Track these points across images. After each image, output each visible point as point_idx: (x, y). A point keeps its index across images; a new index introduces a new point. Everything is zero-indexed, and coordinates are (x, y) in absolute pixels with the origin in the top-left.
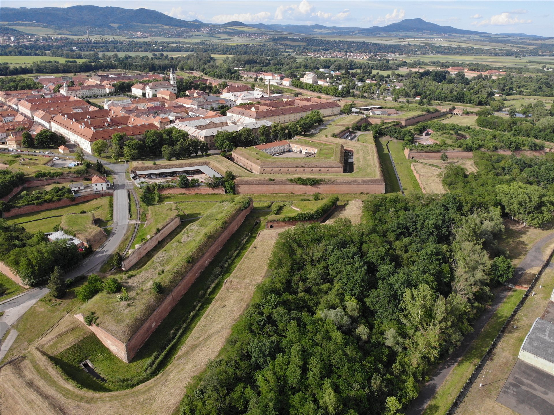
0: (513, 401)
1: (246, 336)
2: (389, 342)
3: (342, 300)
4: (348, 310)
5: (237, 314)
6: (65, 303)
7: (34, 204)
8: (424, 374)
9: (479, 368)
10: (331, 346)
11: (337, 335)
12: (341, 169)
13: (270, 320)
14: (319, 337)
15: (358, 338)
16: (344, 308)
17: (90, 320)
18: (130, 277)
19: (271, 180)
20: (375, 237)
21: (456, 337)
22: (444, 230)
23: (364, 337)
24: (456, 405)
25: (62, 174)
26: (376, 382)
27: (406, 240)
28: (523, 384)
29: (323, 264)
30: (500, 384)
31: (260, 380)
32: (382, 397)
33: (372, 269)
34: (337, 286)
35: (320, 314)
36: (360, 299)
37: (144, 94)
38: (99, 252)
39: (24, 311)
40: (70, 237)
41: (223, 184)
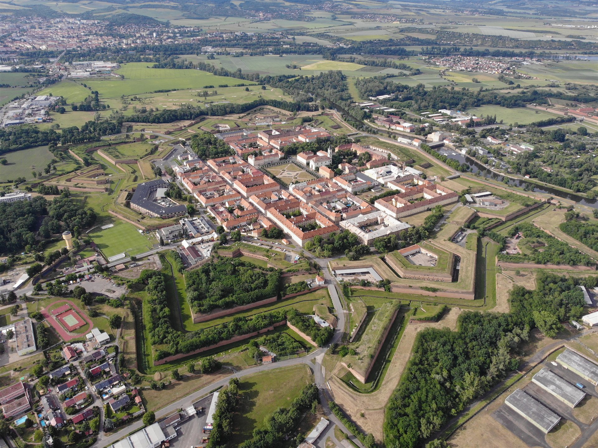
0: (496, 416)
1: (407, 382)
2: (457, 390)
3: (442, 371)
4: (444, 375)
5: (401, 370)
6: (335, 356)
7: (294, 292)
8: (467, 403)
9: (489, 404)
10: (436, 390)
11: (438, 386)
12: (451, 279)
13: (415, 377)
14: (432, 386)
15: (446, 387)
16: (442, 374)
17: (349, 366)
18: (357, 348)
19: (410, 287)
20: (460, 341)
21: (481, 392)
22: (494, 339)
23: (448, 387)
24: (475, 414)
26: (449, 404)
27: (474, 343)
28: (502, 411)
29: (435, 352)
30: (494, 411)
31: (412, 397)
32: (451, 408)
33: (456, 358)
34: (440, 364)
35: (433, 376)
36: (449, 371)
37: (308, 164)
38: (337, 330)
39: (322, 358)
40: (323, 321)
41: (384, 287)
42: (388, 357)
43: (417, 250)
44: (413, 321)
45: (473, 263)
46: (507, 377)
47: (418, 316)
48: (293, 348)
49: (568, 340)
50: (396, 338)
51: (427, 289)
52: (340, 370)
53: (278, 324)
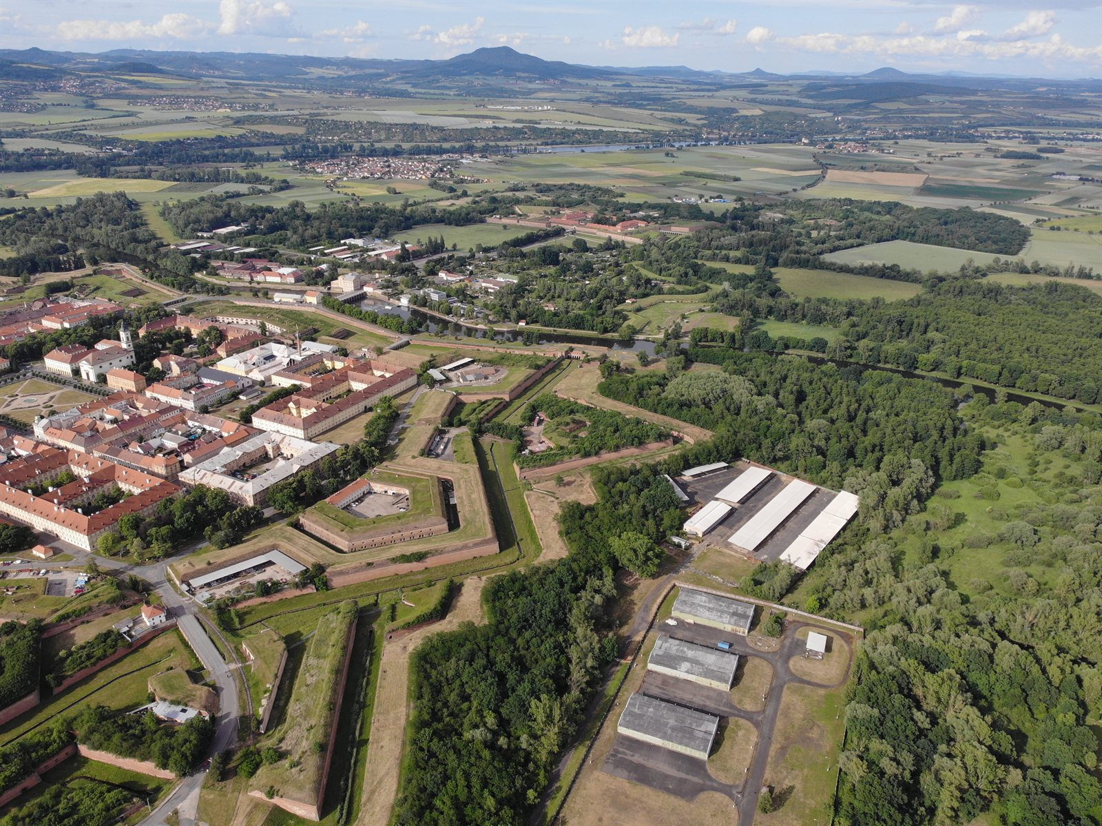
0: (611, 767)
1: (418, 774)
2: (524, 746)
3: (482, 717)
4: (489, 725)
5: (397, 752)
6: (230, 783)
7: (87, 666)
8: (551, 764)
9: (590, 748)
10: (484, 764)
11: (486, 754)
12: (445, 525)
13: (432, 755)
14: (473, 759)
15: (501, 748)
16: (485, 724)
17: (271, 794)
18: (281, 741)
19: (370, 564)
20: (500, 640)
21: (571, 730)
22: (560, 613)
23: (505, 747)
24: (574, 782)
25: (90, 609)
26: (519, 782)
27: (527, 634)
28: (619, 752)
29: (458, 682)
30: (603, 758)
31: (438, 803)
32: (525, 790)
33: (502, 677)
34: (475, 704)
35: (467, 735)
36: (496, 711)
37: (77, 372)
38: (222, 718)
39: (195, 803)
40: (180, 708)
41: (312, 582)
42: (361, 734)
43: (365, 489)
44: (393, 634)
45: (477, 484)
46: (605, 678)
47: (400, 621)
48: (108, 809)
49: (677, 572)
50: (368, 684)
51: (406, 559)
52: (250, 813)
53: (51, 763)
